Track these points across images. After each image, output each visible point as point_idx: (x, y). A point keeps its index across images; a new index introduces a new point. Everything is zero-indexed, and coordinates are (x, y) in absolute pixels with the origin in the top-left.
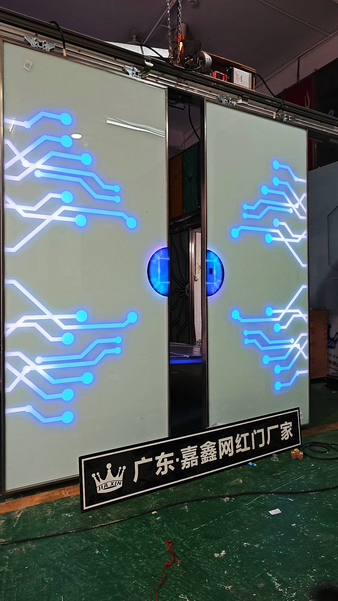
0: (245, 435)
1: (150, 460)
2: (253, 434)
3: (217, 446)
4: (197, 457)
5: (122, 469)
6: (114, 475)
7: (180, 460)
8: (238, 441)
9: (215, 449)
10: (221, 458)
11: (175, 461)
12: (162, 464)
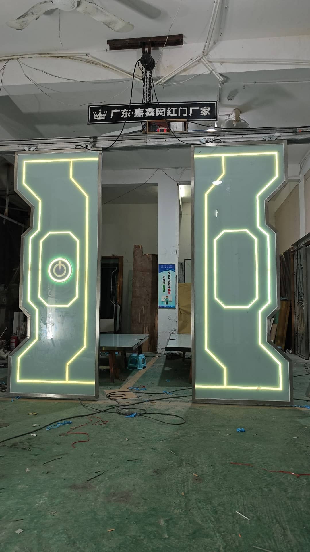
0: (174, 109)
1: (119, 111)
2: (179, 109)
3: (155, 111)
4: (143, 113)
5: (106, 112)
6: (102, 114)
7: (134, 113)
8: (169, 110)
9: (154, 112)
10: (157, 116)
11: (131, 113)
12: (125, 113)
